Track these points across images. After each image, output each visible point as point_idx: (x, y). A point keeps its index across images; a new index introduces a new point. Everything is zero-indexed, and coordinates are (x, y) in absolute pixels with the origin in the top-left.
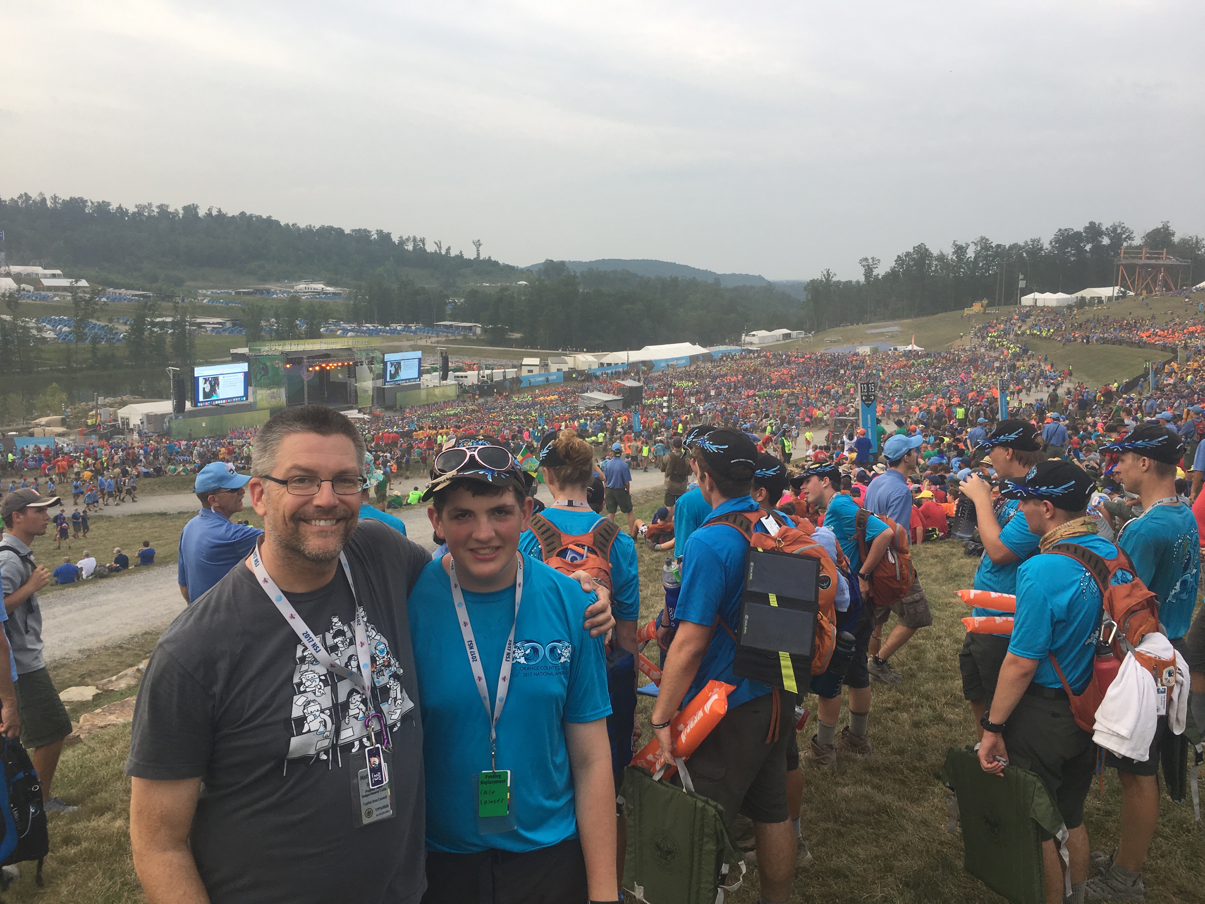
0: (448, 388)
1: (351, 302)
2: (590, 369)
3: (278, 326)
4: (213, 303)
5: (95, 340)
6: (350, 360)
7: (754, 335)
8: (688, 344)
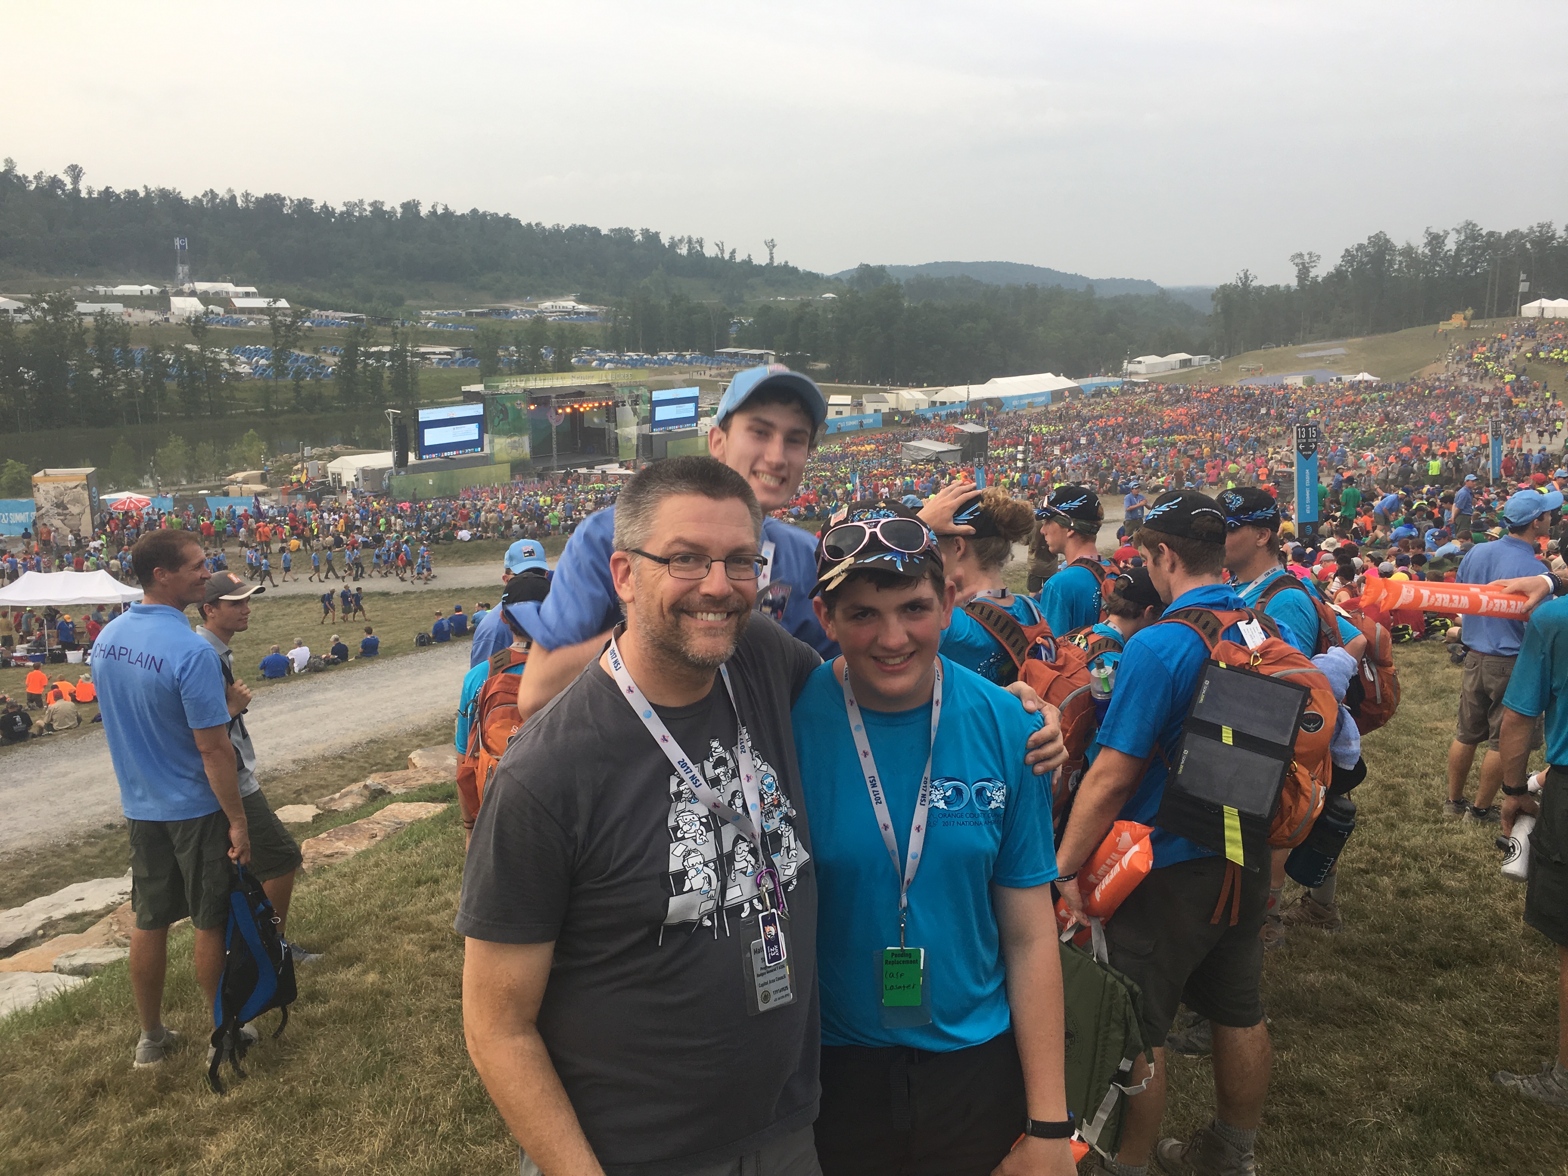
1: (610, 324)
2: (917, 409)
3: (520, 356)
4: (439, 327)
5: (299, 375)
6: (609, 399)
7: (1140, 362)
8: (1049, 375)
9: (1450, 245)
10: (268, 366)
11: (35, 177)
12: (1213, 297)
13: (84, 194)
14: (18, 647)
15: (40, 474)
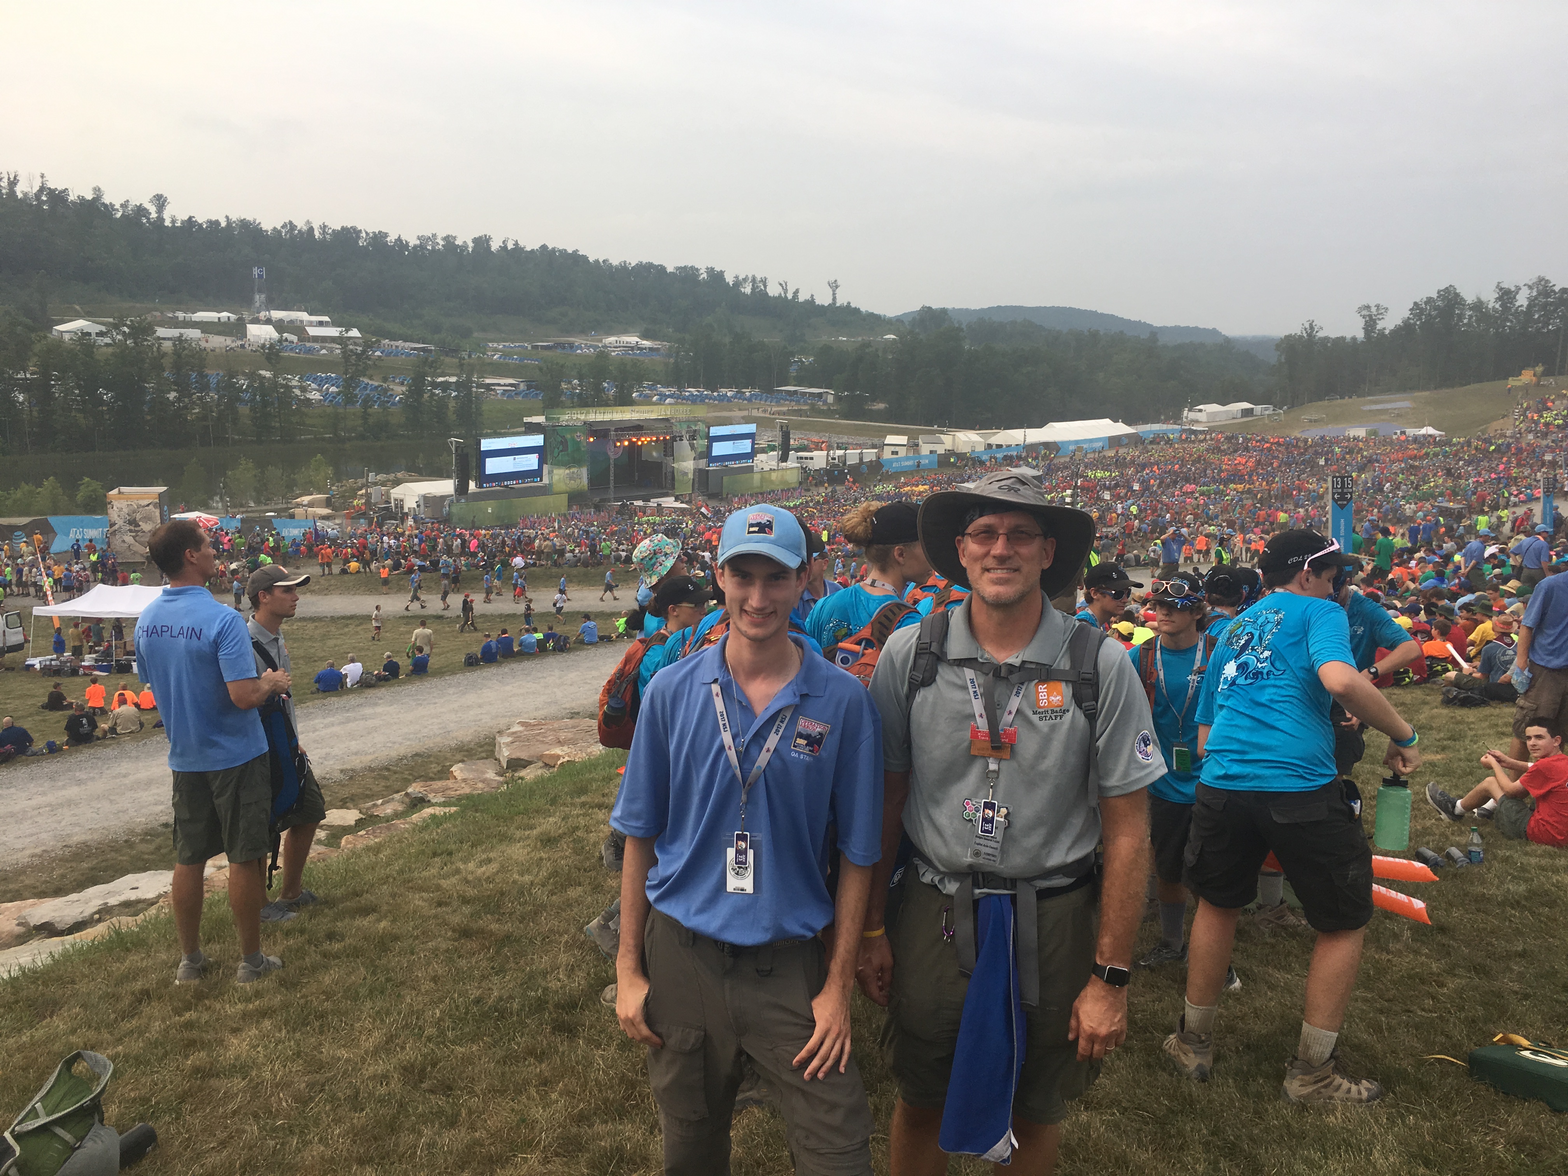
0: (788, 472)
1: (672, 360)
2: (973, 451)
3: (582, 389)
4: (504, 359)
5: (367, 402)
6: (667, 434)
7: (1200, 411)
8: (1107, 421)
9: (1522, 300)
10: (338, 394)
11: (122, 205)
12: (1278, 347)
13: (167, 223)
14: (87, 657)
15: (115, 491)
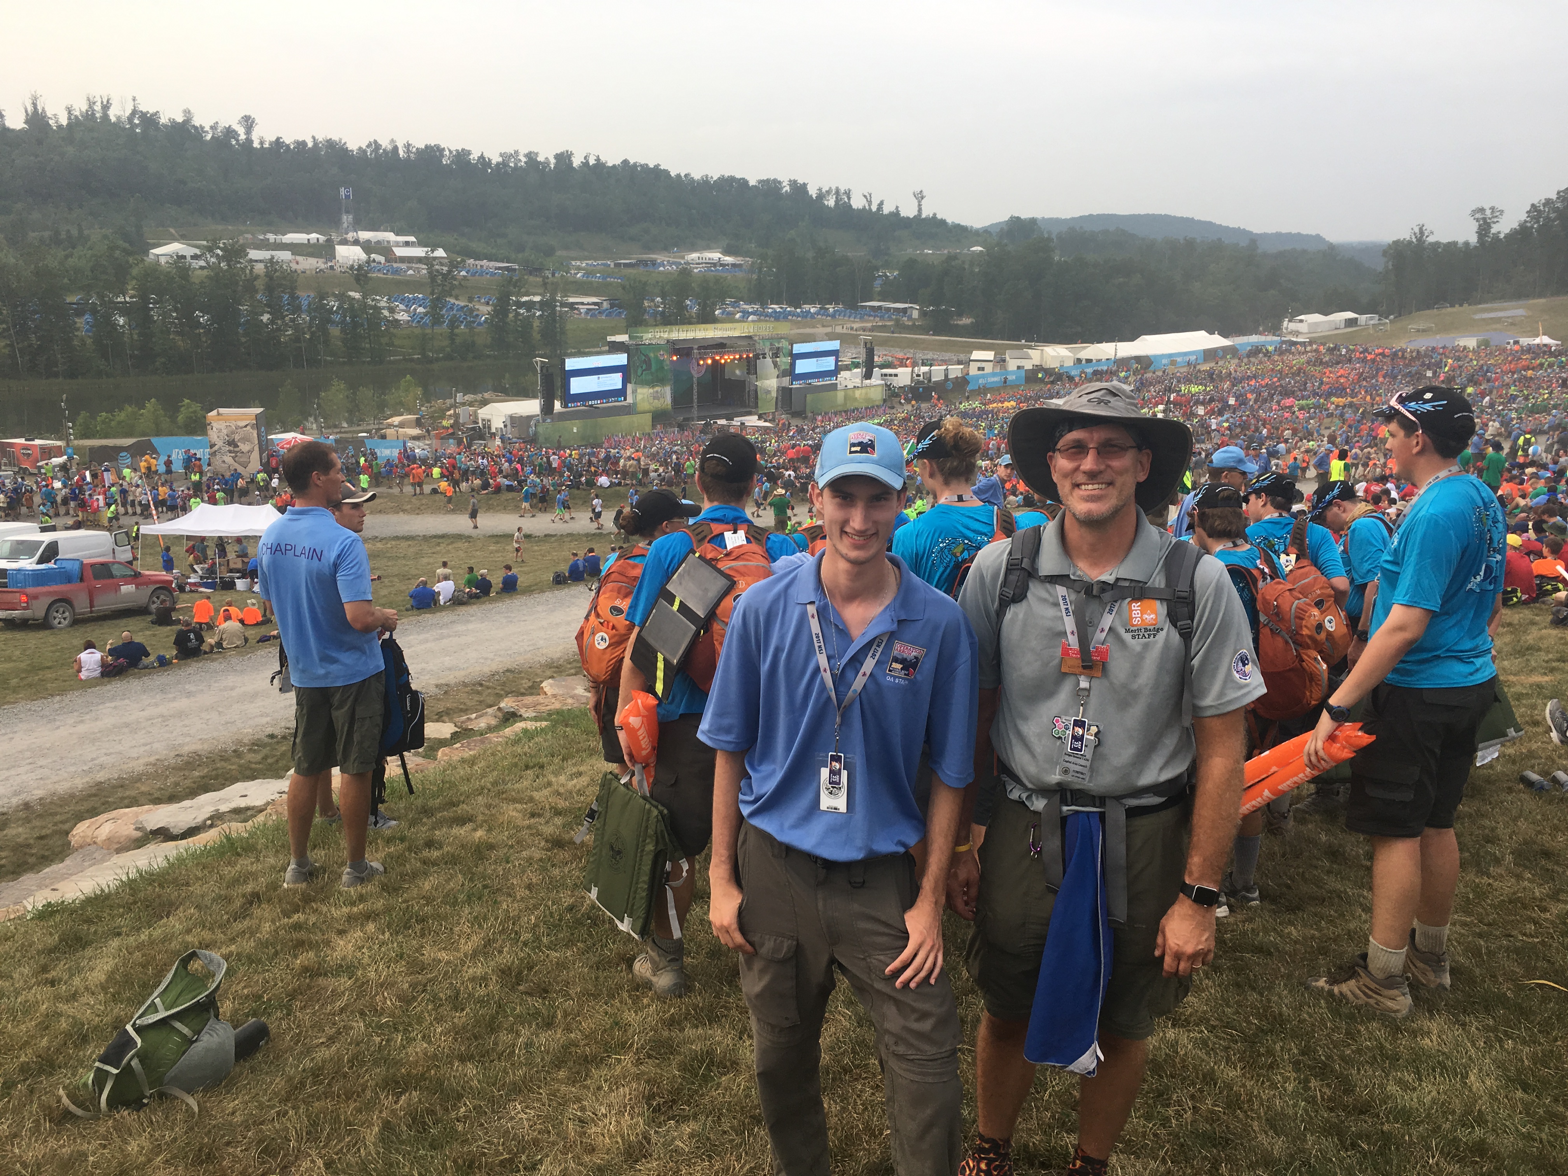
0: (872, 389)
1: (755, 276)
2: (1062, 366)
3: (665, 307)
4: (588, 277)
5: (453, 324)
6: (750, 351)
7: (1301, 321)
8: (1203, 333)
10: (426, 314)
11: (211, 127)
12: (1385, 253)
13: (256, 145)
14: (192, 574)
15: (214, 413)
